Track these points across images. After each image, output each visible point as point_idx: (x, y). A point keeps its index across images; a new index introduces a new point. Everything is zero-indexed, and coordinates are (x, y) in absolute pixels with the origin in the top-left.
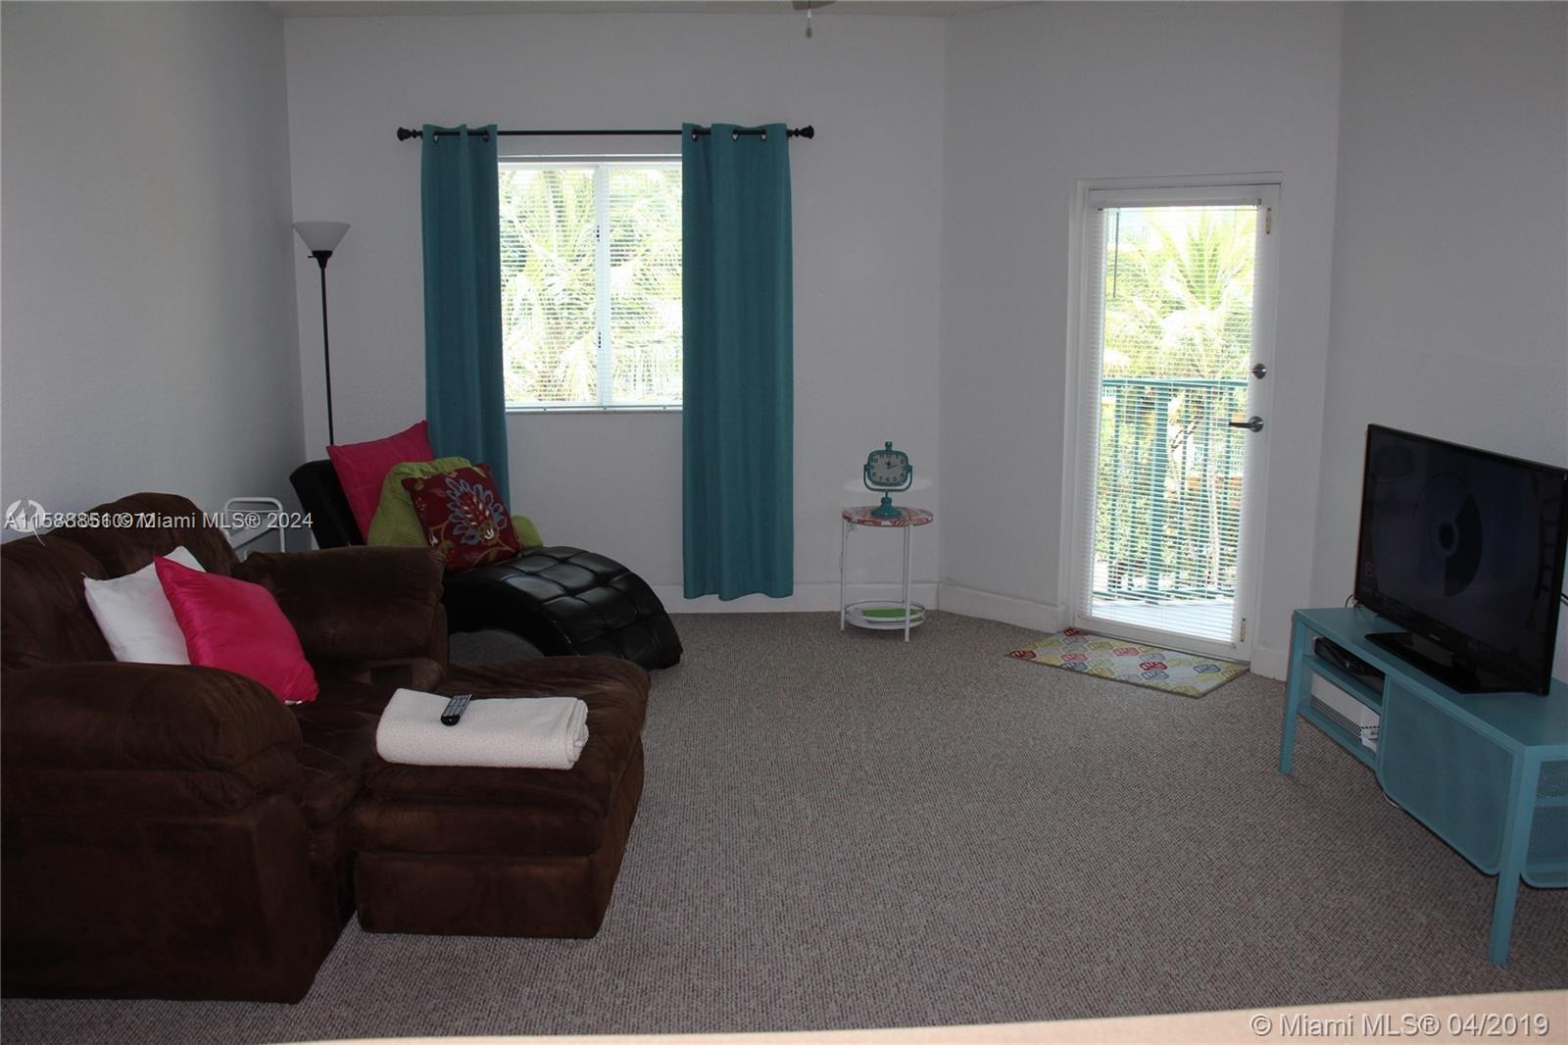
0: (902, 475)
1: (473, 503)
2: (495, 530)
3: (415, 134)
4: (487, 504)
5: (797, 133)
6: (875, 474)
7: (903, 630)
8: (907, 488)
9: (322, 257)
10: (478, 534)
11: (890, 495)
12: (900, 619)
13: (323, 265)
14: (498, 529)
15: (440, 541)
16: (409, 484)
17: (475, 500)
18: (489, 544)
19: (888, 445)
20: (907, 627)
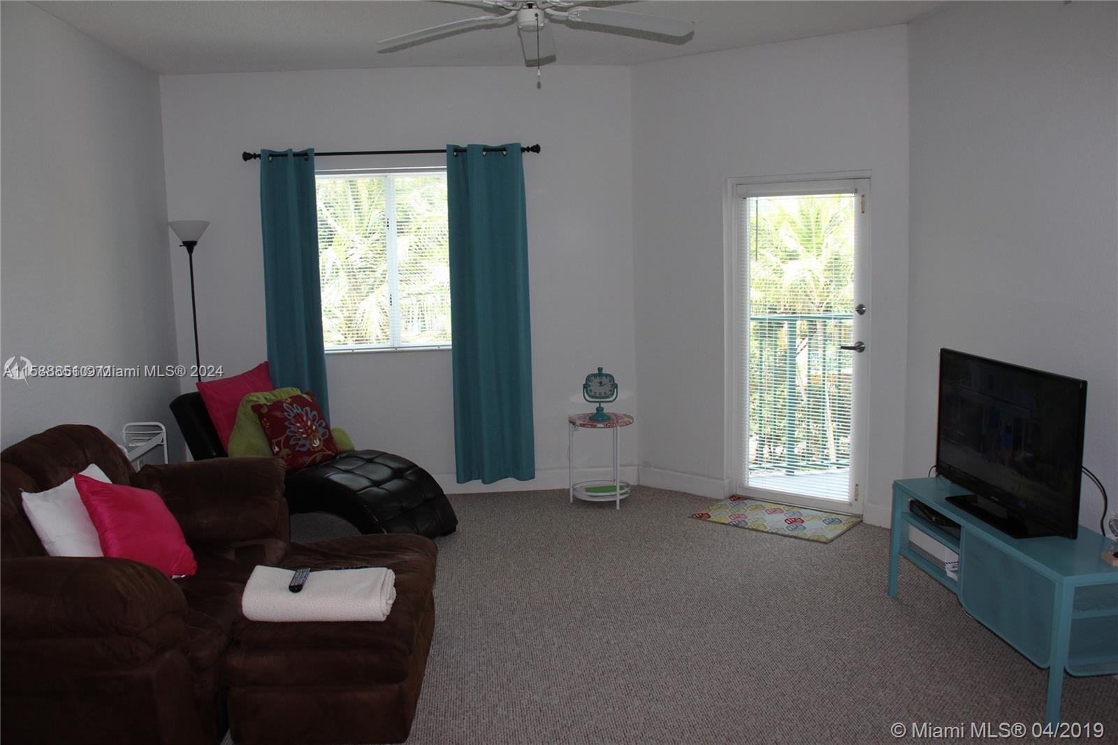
0: (611, 391)
1: (303, 421)
2: (320, 440)
3: (255, 156)
4: (314, 421)
5: (528, 149)
6: (591, 391)
7: (615, 502)
8: (615, 399)
9: (190, 246)
10: (307, 443)
11: (602, 405)
12: (613, 493)
13: (190, 251)
14: (322, 439)
15: (280, 449)
16: (257, 408)
17: (305, 419)
18: (316, 450)
19: (600, 369)
20: (618, 499)
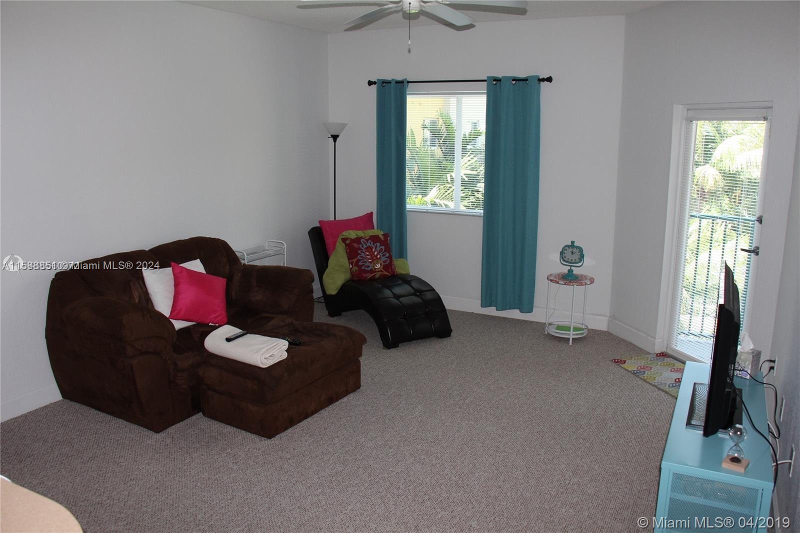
0: (579, 259)
1: (372, 251)
2: (381, 264)
3: (375, 83)
4: (380, 252)
5: (543, 80)
6: (565, 257)
7: (569, 339)
8: (582, 265)
9: (335, 137)
10: (371, 265)
11: (573, 268)
12: (568, 332)
13: (335, 141)
14: (383, 264)
15: (353, 267)
16: (344, 240)
17: (373, 250)
18: (377, 270)
19: (573, 242)
20: (571, 337)
